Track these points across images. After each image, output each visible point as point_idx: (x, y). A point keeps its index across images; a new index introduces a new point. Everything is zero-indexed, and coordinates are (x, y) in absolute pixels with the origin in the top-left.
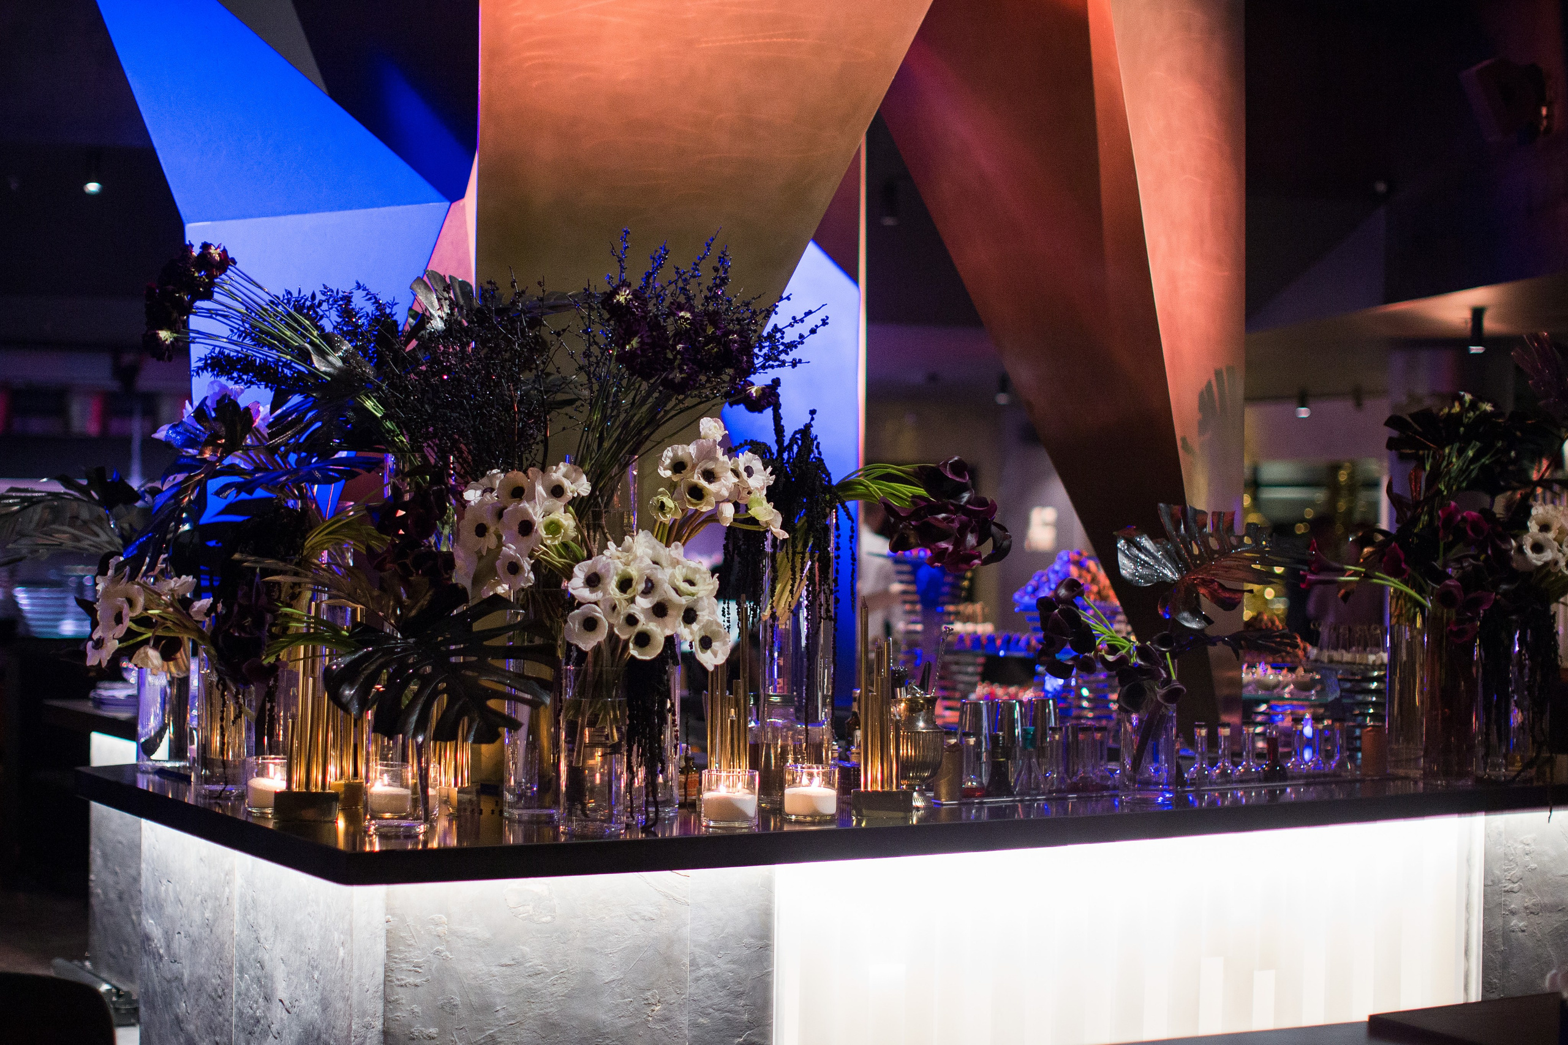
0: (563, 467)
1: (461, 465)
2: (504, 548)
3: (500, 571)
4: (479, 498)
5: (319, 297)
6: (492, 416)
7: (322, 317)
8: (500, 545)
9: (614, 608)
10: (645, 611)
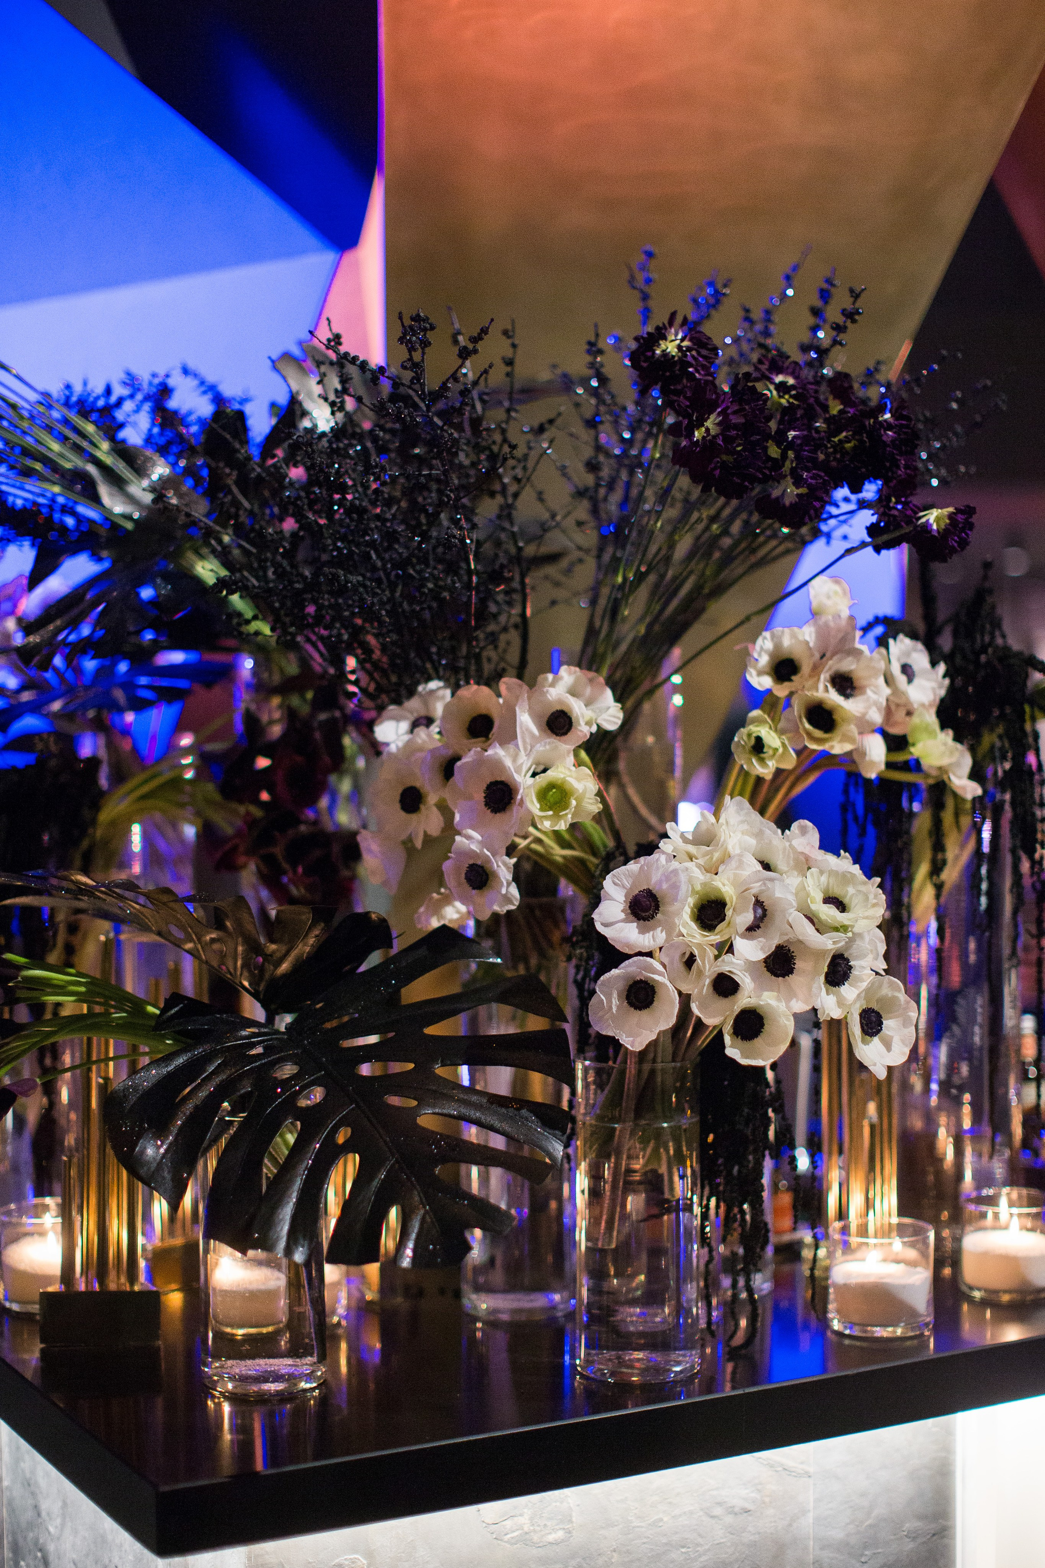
0: (568, 675)
1: (370, 674)
2: (458, 838)
3: (450, 880)
4: (406, 737)
5: (119, 391)
6: (427, 579)
7: (122, 426)
8: (450, 830)
9: (690, 961)
10: (751, 966)
